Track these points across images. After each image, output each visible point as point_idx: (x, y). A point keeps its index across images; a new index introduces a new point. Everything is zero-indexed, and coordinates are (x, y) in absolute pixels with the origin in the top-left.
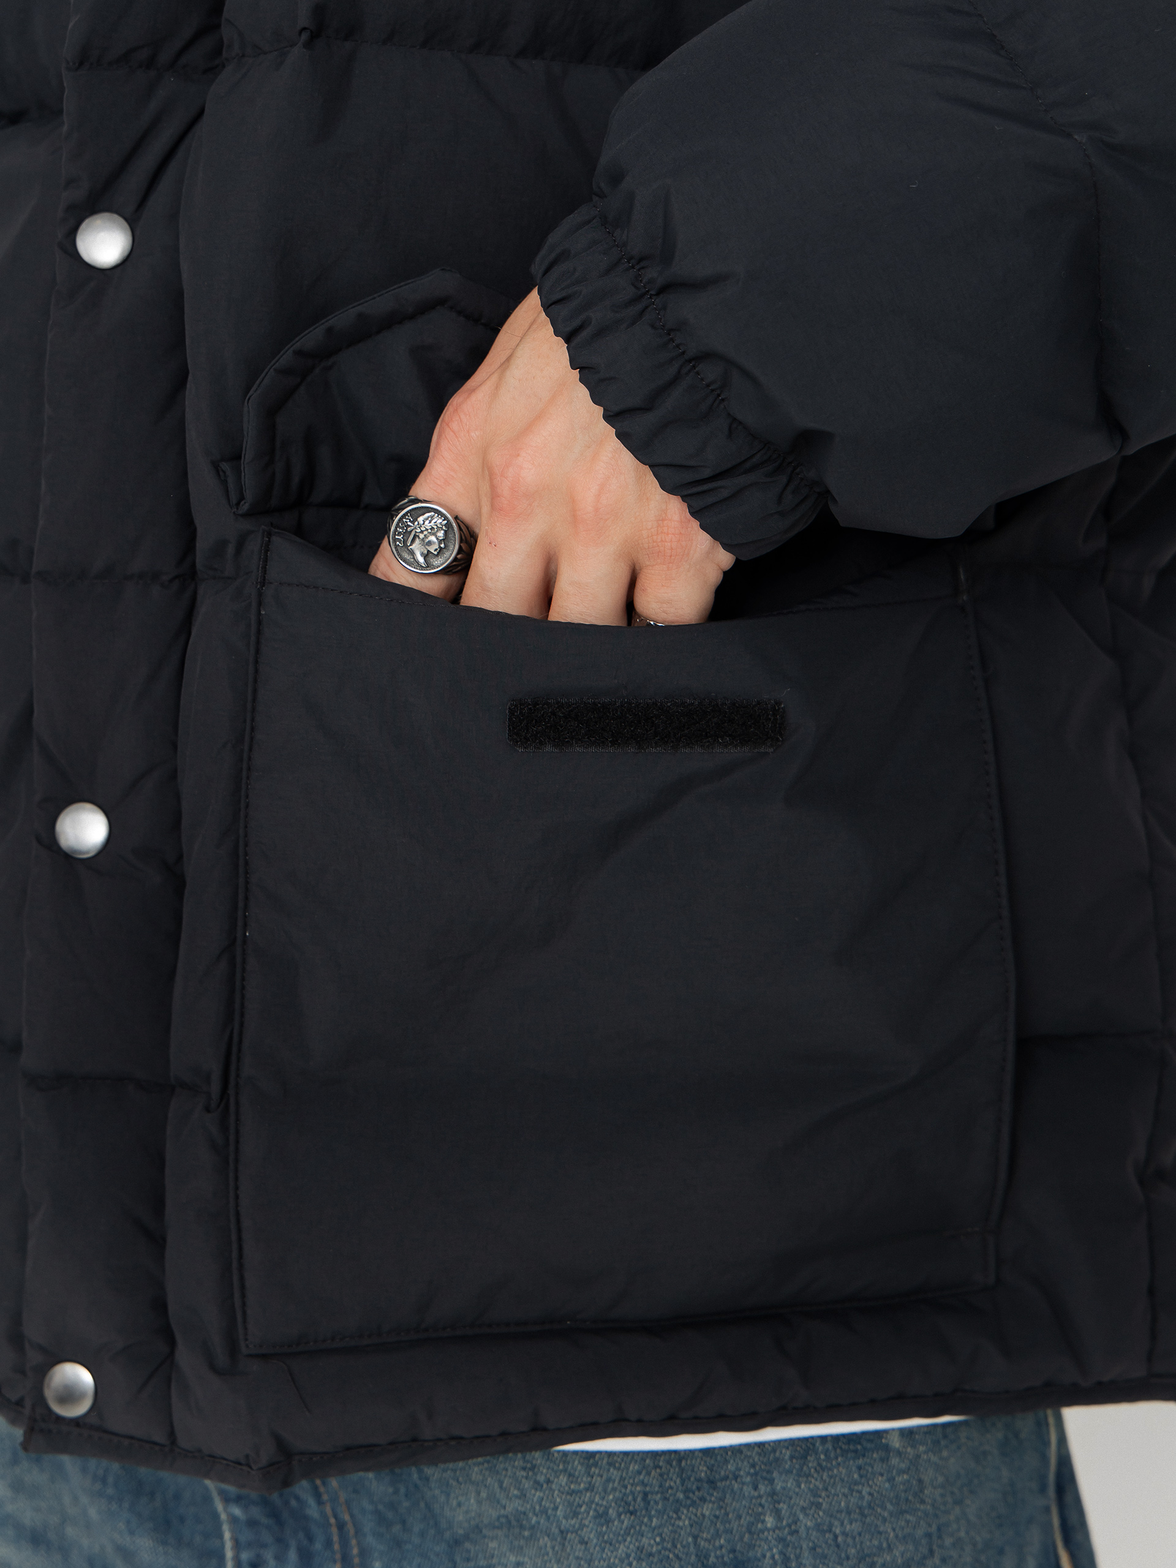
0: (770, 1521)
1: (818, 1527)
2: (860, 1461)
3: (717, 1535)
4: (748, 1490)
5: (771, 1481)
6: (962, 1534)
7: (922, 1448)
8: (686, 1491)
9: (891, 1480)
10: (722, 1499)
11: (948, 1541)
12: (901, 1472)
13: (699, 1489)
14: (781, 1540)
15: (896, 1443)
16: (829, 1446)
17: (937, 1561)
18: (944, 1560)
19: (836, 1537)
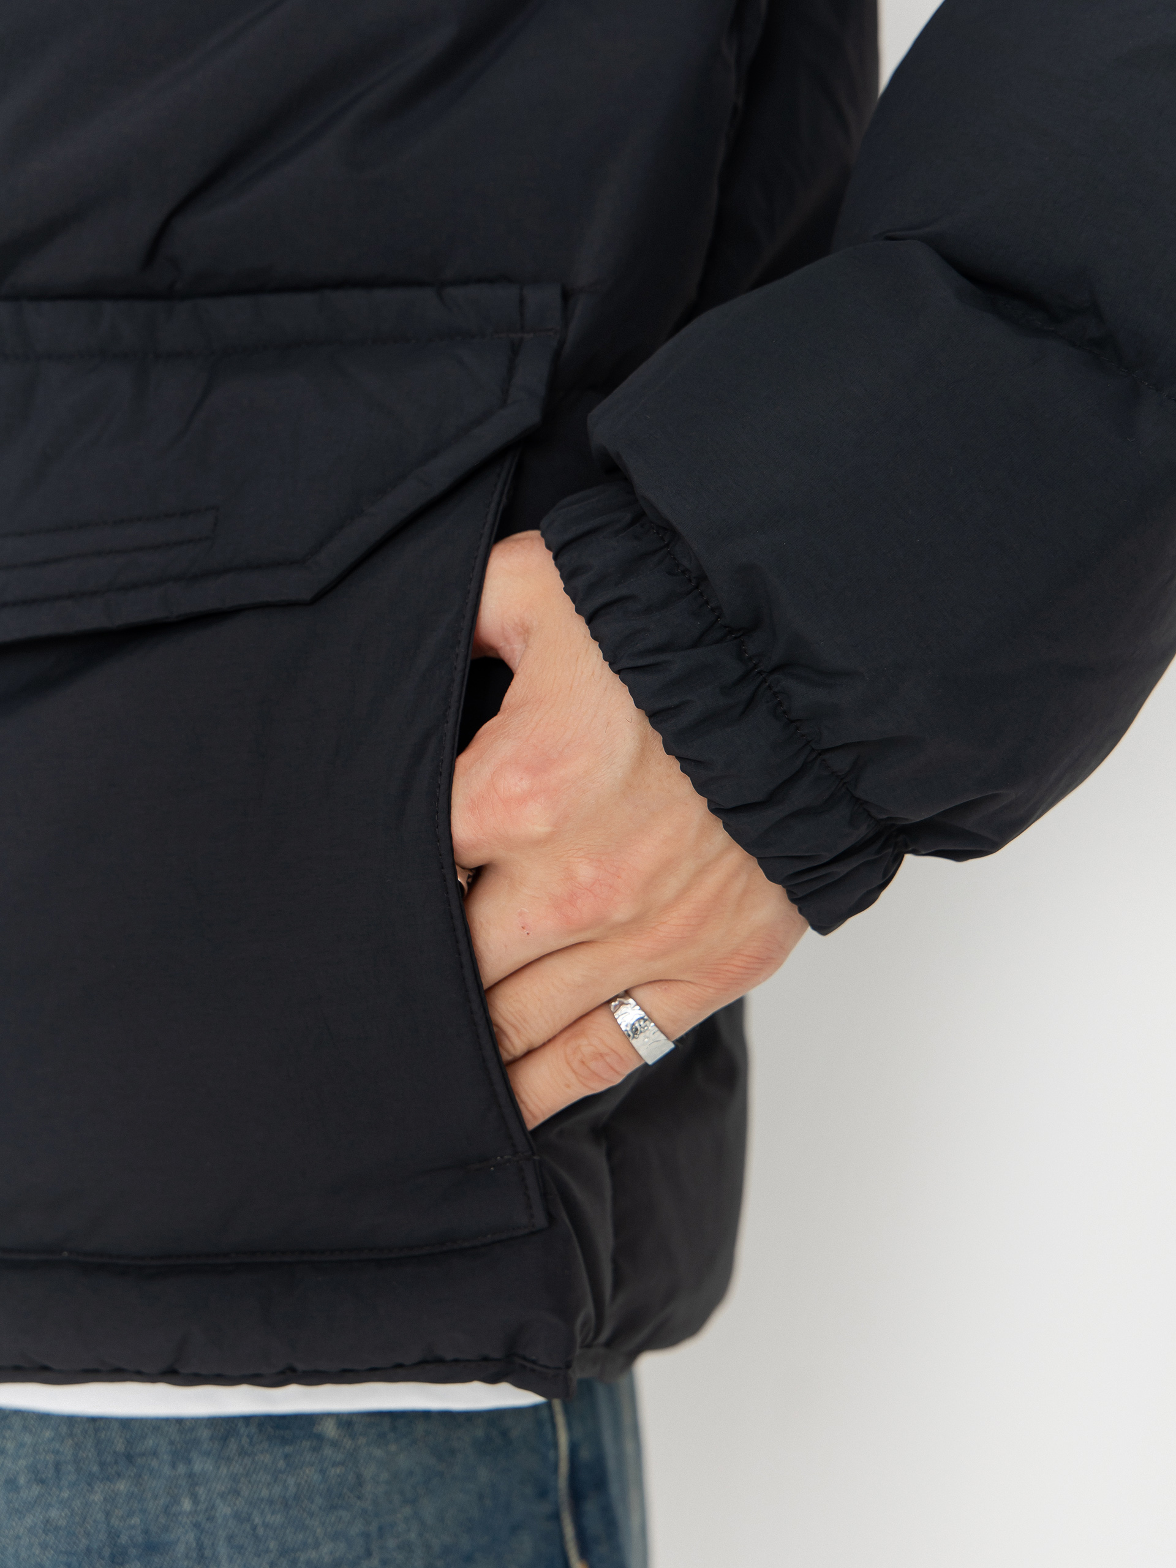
0: (187, 1505)
1: (237, 1516)
2: (288, 1449)
3: (131, 1514)
4: (167, 1470)
5: (189, 1461)
6: (413, 1536)
7: (362, 1441)
8: (102, 1465)
9: (323, 1471)
10: (139, 1476)
11: (391, 1543)
12: (335, 1464)
13: (116, 1462)
14: (197, 1525)
15: (330, 1430)
16: (253, 1429)
17: (375, 1561)
18: (384, 1562)
19: (254, 1528)
